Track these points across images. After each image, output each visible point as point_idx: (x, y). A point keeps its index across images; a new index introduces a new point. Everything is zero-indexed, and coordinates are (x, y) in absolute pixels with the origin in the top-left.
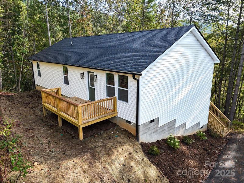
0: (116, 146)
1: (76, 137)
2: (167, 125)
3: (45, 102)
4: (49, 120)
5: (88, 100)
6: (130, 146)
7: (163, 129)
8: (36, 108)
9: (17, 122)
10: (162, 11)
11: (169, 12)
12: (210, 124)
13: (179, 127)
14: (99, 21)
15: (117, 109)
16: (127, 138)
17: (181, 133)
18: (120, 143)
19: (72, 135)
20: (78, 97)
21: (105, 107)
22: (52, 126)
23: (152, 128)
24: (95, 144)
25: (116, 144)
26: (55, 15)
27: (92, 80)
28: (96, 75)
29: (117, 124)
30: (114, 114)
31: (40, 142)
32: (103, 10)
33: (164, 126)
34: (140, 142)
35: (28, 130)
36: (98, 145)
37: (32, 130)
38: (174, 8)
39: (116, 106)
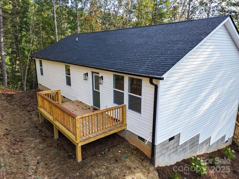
0: (125, 173)
1: (73, 156)
2: (189, 142)
3: (41, 107)
4: (44, 129)
5: (92, 105)
6: (144, 174)
7: (184, 147)
8: (33, 111)
9: (6, 131)
10: (175, 8)
11: (183, 8)
12: (235, 137)
13: (203, 143)
14: (108, 18)
15: (126, 120)
16: (139, 161)
17: (204, 150)
18: (130, 168)
19: (69, 152)
20: (81, 101)
21: (112, 116)
22: (47, 137)
23: (171, 147)
24: (96, 170)
25: (125, 171)
26: (64, 12)
27: (97, 81)
28: (102, 77)
29: (126, 138)
30: (122, 126)
31: (26, 164)
32: (113, 7)
33: (185, 143)
34: (156, 167)
35: (17, 143)
36: (100, 172)
37: (21, 142)
38: (191, 3)
39: (126, 116)
